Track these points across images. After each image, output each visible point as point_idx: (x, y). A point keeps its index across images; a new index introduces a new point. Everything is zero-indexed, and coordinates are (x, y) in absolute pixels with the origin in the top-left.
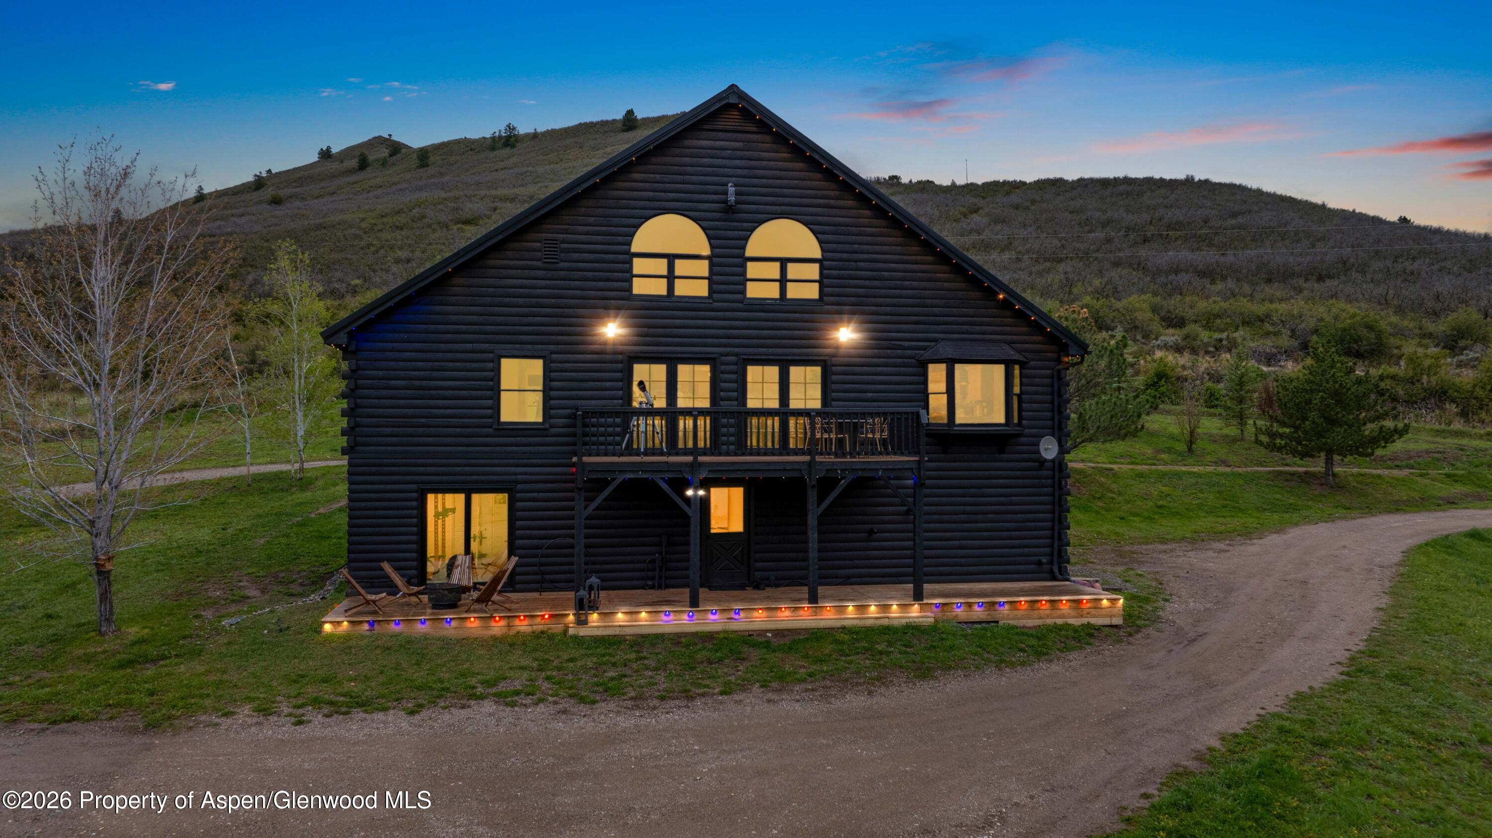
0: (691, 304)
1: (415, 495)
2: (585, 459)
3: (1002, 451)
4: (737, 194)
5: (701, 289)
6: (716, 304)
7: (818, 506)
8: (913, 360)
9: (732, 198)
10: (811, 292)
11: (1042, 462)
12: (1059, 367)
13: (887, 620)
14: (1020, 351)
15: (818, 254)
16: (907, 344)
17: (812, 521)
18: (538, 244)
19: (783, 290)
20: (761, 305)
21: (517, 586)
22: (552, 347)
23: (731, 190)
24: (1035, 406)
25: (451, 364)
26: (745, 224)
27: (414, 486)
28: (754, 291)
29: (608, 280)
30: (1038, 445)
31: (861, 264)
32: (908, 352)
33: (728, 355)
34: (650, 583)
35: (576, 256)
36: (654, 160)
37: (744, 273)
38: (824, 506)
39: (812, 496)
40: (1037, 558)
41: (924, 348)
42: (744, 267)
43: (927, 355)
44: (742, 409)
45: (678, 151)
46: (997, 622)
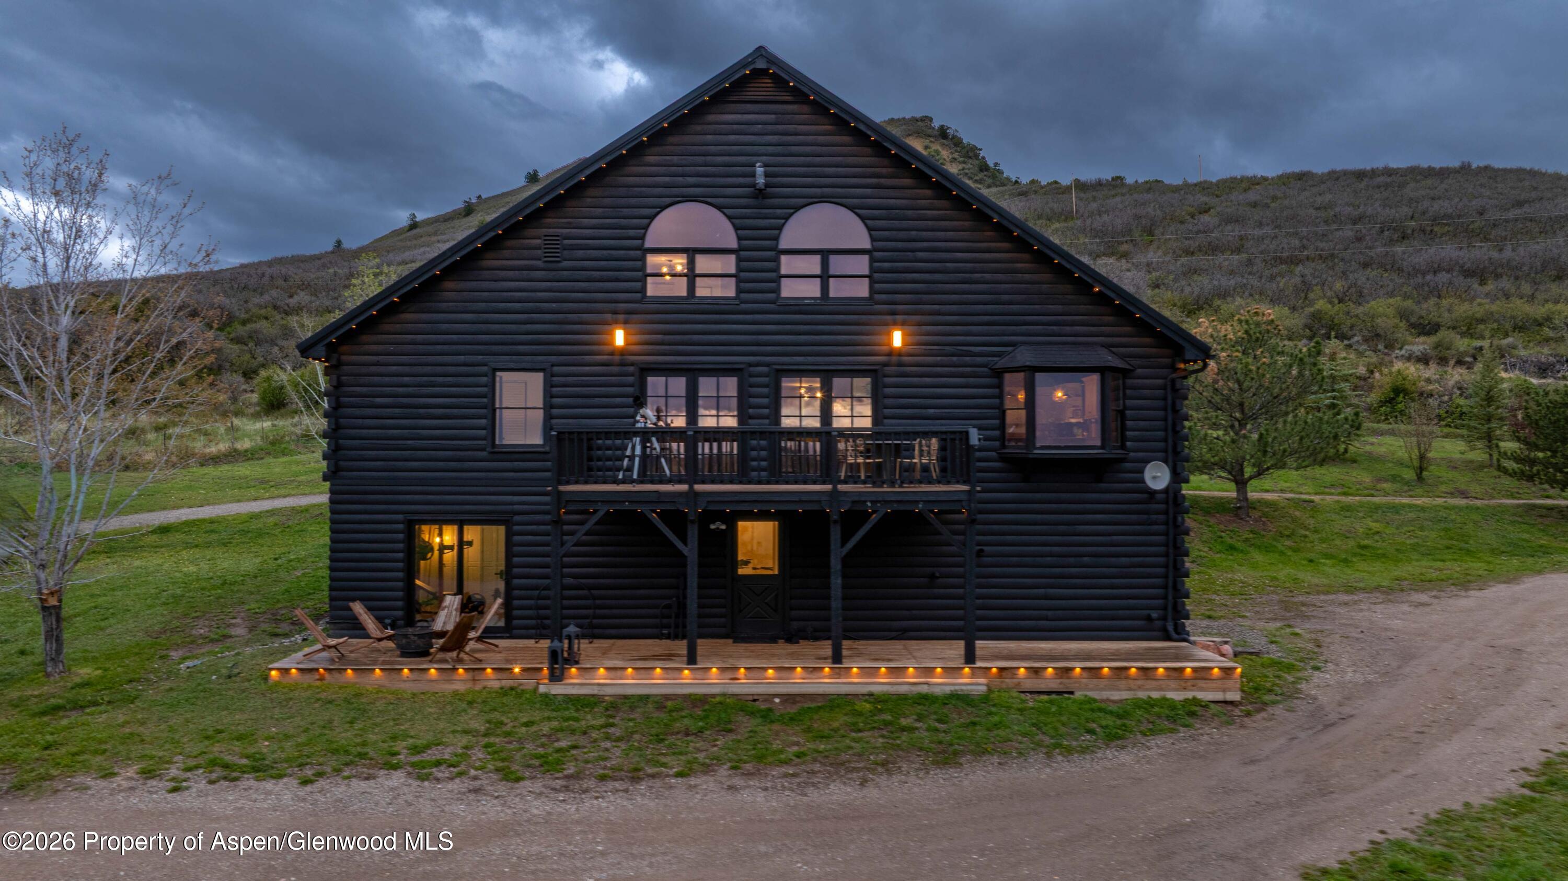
0: (716, 307)
1: (401, 526)
2: (562, 488)
3: (1100, 480)
4: (767, 175)
5: (725, 290)
6: (744, 306)
7: (843, 545)
8: (985, 369)
9: (761, 181)
10: (861, 289)
11: (1152, 493)
12: (1174, 375)
13: (926, 687)
14: (1122, 357)
15: (866, 244)
16: (978, 349)
17: (836, 564)
18: (539, 241)
19: (825, 288)
20: (798, 306)
21: (515, 632)
22: (553, 359)
23: (760, 170)
24: (1142, 423)
25: (441, 379)
26: (779, 211)
27: (401, 517)
28: (790, 290)
29: (617, 280)
30: (1142, 472)
31: (920, 255)
32: (979, 359)
33: (758, 364)
34: (665, 632)
35: (580, 253)
36: (671, 139)
37: (777, 269)
38: (850, 545)
39: (835, 533)
40: (1145, 612)
41: (999, 355)
42: (777, 260)
43: (1002, 363)
44: (773, 428)
45: (698, 128)
46: (1072, 693)
